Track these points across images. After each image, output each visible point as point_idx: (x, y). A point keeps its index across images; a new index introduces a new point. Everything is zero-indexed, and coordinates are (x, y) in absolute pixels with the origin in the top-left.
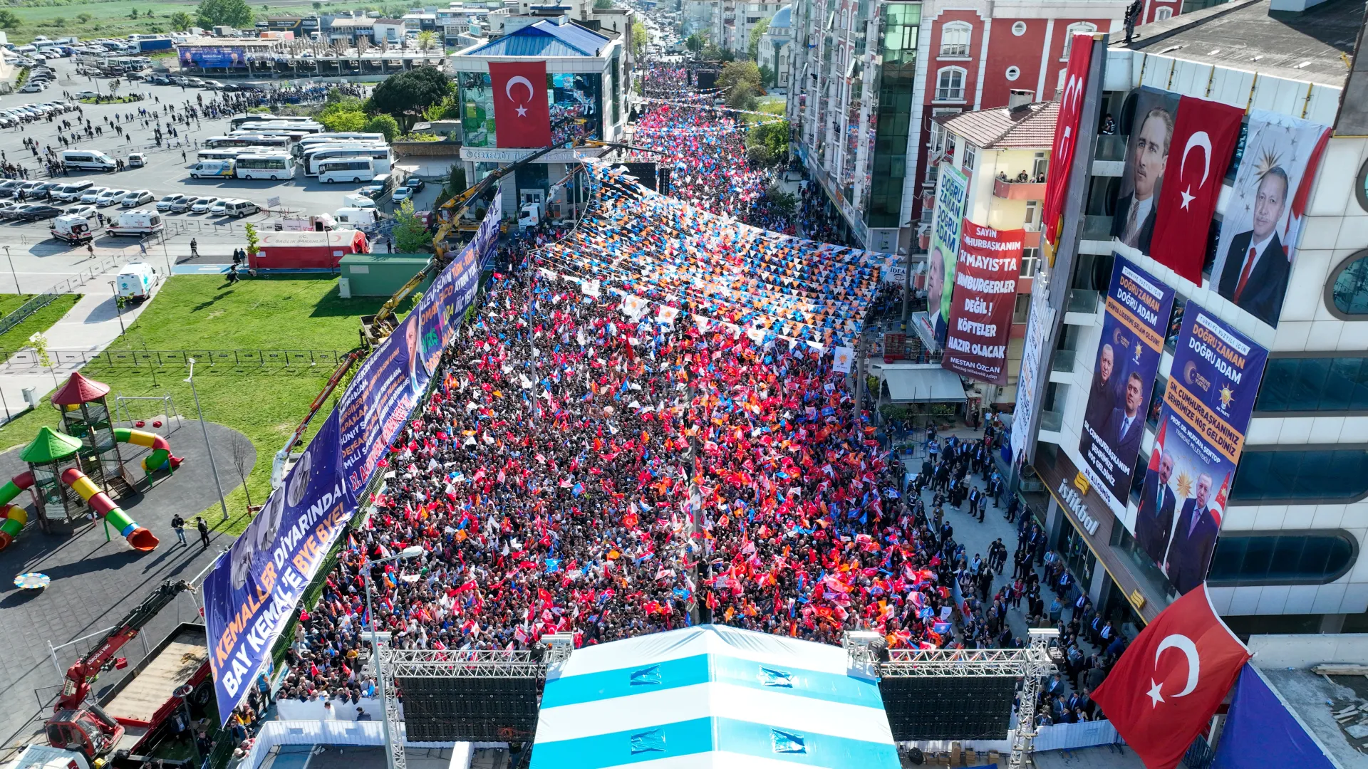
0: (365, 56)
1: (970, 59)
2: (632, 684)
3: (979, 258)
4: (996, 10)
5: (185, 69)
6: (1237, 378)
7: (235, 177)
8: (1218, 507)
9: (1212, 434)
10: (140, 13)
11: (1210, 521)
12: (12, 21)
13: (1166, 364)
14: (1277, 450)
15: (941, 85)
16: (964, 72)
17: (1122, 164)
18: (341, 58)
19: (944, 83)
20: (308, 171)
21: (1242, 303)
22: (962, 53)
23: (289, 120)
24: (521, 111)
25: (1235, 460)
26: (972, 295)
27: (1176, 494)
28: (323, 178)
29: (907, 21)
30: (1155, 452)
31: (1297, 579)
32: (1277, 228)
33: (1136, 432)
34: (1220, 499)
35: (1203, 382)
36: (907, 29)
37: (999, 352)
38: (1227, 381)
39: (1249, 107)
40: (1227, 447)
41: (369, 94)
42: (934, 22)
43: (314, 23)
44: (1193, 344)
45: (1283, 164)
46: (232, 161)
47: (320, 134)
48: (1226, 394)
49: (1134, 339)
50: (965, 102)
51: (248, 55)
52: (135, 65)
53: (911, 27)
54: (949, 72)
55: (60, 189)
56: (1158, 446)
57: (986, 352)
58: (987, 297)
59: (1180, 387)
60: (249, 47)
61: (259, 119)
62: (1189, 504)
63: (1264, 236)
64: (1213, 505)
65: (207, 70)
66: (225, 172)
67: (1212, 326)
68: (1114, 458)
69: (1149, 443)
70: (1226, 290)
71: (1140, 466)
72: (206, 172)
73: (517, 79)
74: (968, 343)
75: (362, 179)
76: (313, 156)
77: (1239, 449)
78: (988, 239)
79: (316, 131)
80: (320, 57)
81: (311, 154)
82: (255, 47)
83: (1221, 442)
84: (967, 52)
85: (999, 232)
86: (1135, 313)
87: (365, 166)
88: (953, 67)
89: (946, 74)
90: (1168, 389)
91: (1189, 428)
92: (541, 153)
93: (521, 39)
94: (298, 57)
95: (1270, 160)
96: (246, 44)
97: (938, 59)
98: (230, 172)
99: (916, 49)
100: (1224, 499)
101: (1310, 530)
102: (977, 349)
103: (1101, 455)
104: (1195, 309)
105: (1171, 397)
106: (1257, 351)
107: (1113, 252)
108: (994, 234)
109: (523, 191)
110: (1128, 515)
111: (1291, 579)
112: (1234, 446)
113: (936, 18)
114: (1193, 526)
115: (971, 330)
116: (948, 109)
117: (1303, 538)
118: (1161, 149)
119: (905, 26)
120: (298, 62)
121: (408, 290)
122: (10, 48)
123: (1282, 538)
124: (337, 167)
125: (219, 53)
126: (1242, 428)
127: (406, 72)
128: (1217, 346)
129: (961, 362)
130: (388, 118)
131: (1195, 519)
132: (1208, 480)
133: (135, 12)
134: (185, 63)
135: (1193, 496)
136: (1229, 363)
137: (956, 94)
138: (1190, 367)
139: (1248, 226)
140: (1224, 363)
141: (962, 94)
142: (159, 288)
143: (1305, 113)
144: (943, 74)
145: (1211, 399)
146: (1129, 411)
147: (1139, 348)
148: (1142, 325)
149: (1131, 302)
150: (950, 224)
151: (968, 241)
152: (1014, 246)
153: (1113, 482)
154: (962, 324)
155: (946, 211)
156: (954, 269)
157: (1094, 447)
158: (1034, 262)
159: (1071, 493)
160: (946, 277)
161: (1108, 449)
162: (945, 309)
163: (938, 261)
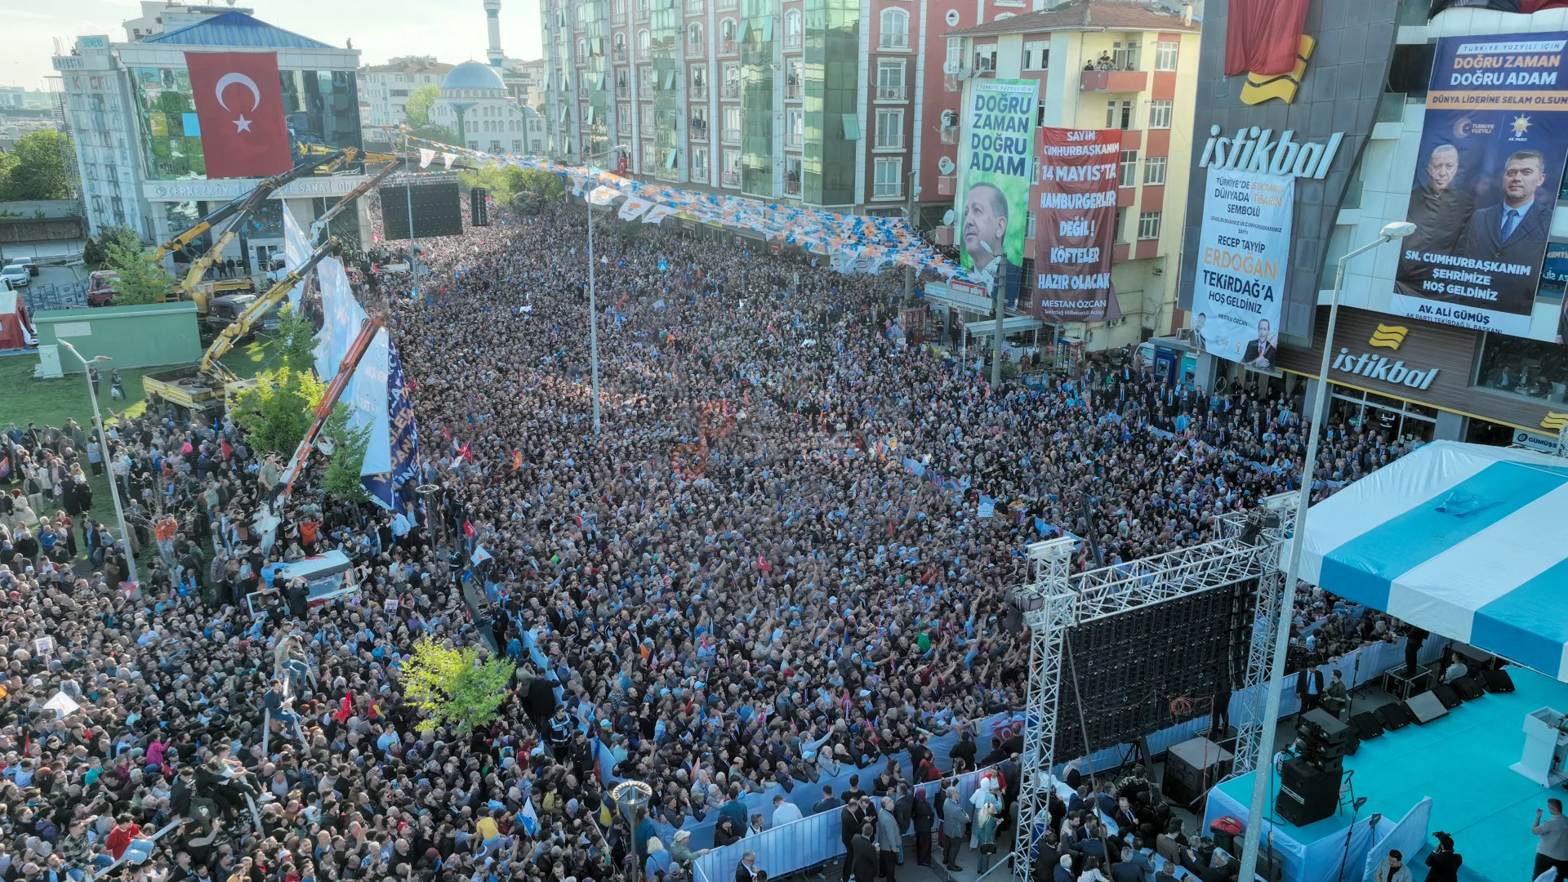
3: (1073, 168)
15: (885, 30)
16: (906, 14)
19: (887, 27)
24: (243, 124)
26: (1068, 215)
33: (1538, 219)
37: (1103, 281)
49: (1507, 118)
54: (891, 15)
57: (1089, 284)
58: (1088, 215)
68: (1492, 266)
73: (232, 78)
74: (1066, 277)
78: (1083, 144)
85: (1096, 135)
86: (1503, 86)
88: (896, 9)
102: (1077, 282)
103: (1456, 275)
108: (1092, 136)
109: (251, 242)
115: (1070, 259)
129: (1057, 303)
137: (900, 41)
141: (905, 40)
144: (886, 16)
146: (1517, 201)
147: (1523, 123)
148: (1518, 94)
149: (1488, 78)
150: (1009, 145)
151: (1054, 151)
152: (1112, 148)
153: (1493, 296)
154: (1059, 255)
155: (994, 134)
156: (1026, 196)
157: (1438, 273)
158: (1132, 167)
159: (1364, 359)
160: (1012, 210)
161: (1470, 263)
162: (1014, 250)
163: (985, 198)
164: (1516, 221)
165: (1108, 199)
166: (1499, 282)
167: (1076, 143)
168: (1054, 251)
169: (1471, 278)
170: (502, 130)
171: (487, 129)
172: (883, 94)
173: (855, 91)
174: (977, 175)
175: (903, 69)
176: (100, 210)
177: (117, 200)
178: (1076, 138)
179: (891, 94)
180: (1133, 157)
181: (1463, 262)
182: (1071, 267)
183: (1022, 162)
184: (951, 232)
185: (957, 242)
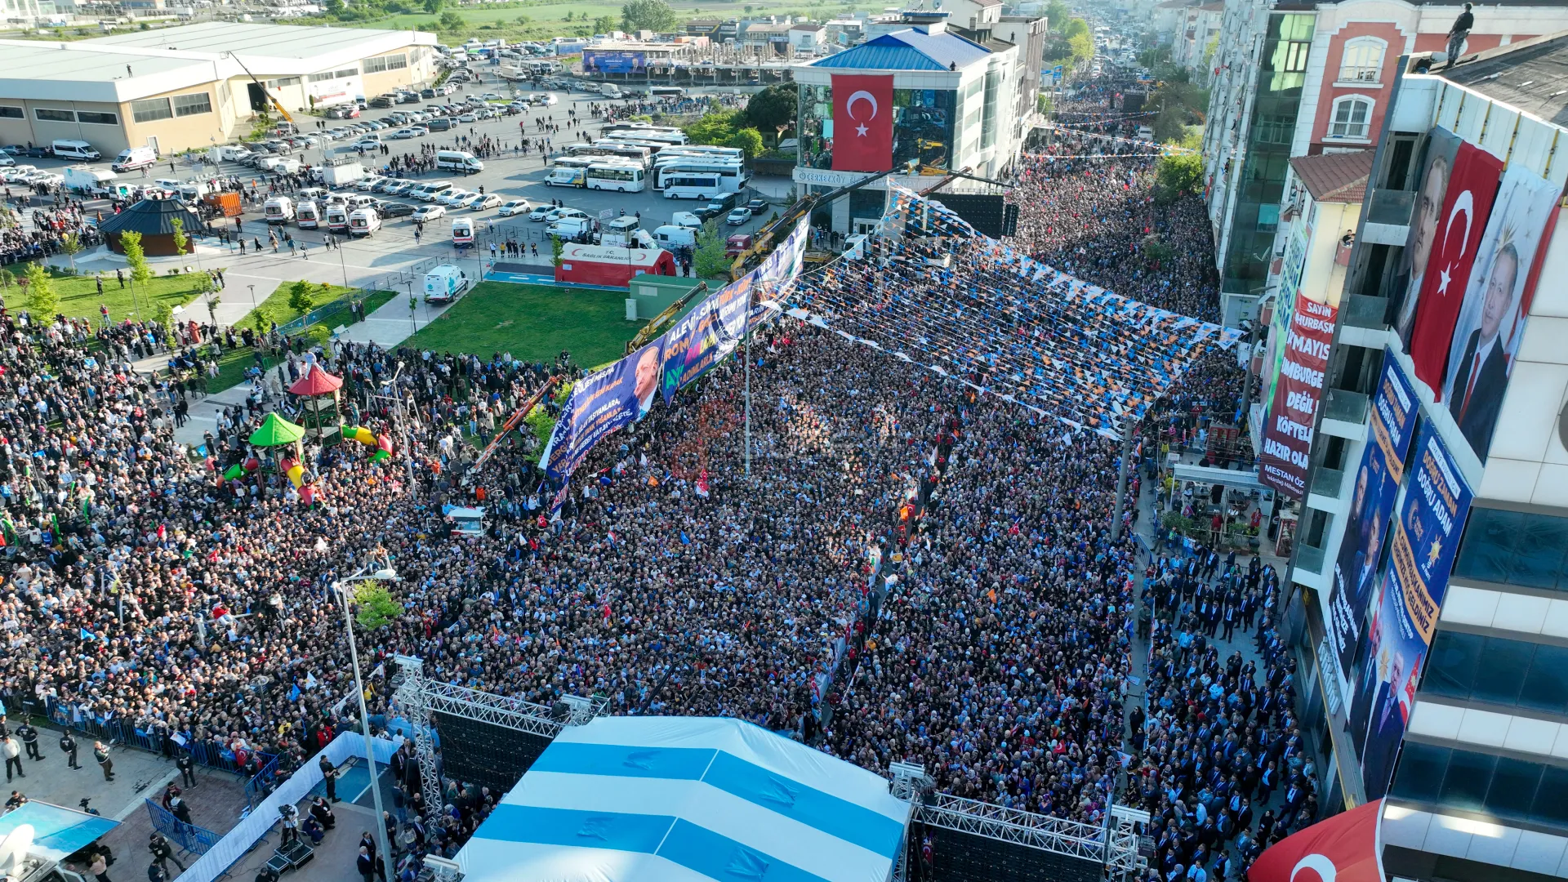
0: (766, 65)
1: (1381, 86)
2: (626, 764)
3: (1309, 341)
4: (1422, 23)
5: (587, 74)
6: (1448, 528)
7: (585, 186)
9: (1412, 600)
10: (575, 16)
11: (1398, 715)
12: (458, 23)
13: (1400, 502)
14: (1491, 635)
15: (1337, 119)
16: (1371, 102)
17: (1406, 229)
18: (742, 66)
19: (1342, 116)
20: (656, 186)
21: (1464, 427)
22: (1370, 78)
23: (657, 130)
24: (862, 130)
25: (1428, 638)
26: (1294, 386)
27: (1377, 672)
28: (668, 193)
29: (1294, 36)
30: (1376, 616)
31: (1530, 821)
32: (1501, 328)
33: (1369, 585)
35: (1419, 529)
36: (1295, 46)
38: (1440, 532)
39: (1508, 159)
40: (1421, 619)
41: (744, 104)
42: (1334, 38)
43: (732, 28)
44: (1421, 477)
45: (1517, 240)
46: (582, 169)
47: (682, 146)
48: (1435, 548)
49: (1383, 464)
50: (1369, 142)
51: (648, 60)
52: (544, 68)
53: (1300, 43)
54: (1349, 102)
55: (422, 188)
56: (1379, 609)
58: (1315, 392)
59: (1403, 531)
60: (651, 52)
61: (628, 128)
62: (1385, 689)
63: (1489, 337)
64: (1403, 697)
65: (608, 76)
66: (576, 181)
67: (1437, 455)
68: (1350, 616)
70: (1455, 407)
72: (558, 179)
73: (860, 94)
74: (1287, 448)
75: (706, 196)
76: (662, 170)
77: (1432, 626)
78: (1320, 317)
79: (679, 143)
80: (720, 65)
81: (661, 167)
82: (657, 52)
83: (1418, 612)
84: (1377, 76)
86: (1387, 428)
87: (710, 183)
88: (1355, 97)
89: (1345, 105)
90: (1396, 535)
91: (1400, 589)
92: (873, 179)
93: (874, 48)
94: (696, 64)
95: (1508, 233)
96: (648, 48)
97: (1335, 85)
98: (581, 181)
99: (1304, 71)
100: (1413, 689)
101: (1548, 757)
102: (1297, 459)
104: (1430, 430)
105: (1395, 546)
106: (1465, 495)
107: (1387, 345)
108: (1328, 312)
109: (856, 220)
111: (1523, 820)
112: (1428, 619)
113: (1337, 32)
114: (1384, 717)
115: (1292, 432)
116: (1344, 150)
117: (1540, 766)
118: (1437, 212)
119: (1291, 42)
120: (698, 70)
121: (665, 318)
122: (439, 49)
123: (1503, 759)
124: (683, 182)
125: (620, 58)
127: (783, 83)
128: (1438, 485)
129: (1279, 472)
130: (754, 133)
131: (1387, 710)
132: (1401, 660)
133: (570, 15)
134: (588, 68)
135: (1389, 679)
136: (1445, 508)
137: (1358, 130)
138: (1415, 508)
139: (1480, 323)
140: (1443, 508)
141: (1365, 130)
142: (466, 292)
143: (1547, 171)
144: (1342, 105)
145: (1422, 555)
146: (1368, 558)
147: (1384, 477)
151: (1299, 319)
154: (1283, 425)
155: (1287, 278)
161: (1346, 603)
162: (1271, 402)
164: (1363, 579)
167: (1314, 316)
168: (1279, 420)
173: (1282, 182)
178: (1315, 310)
182: (1291, 442)
183: (1288, 317)
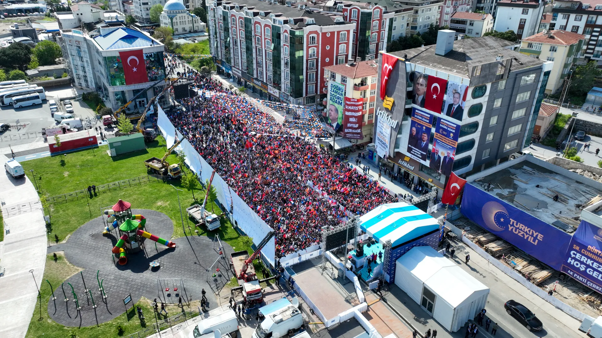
1: (317, 45)
3: (352, 107)
4: (322, 30)
6: (454, 131)
8: (453, 156)
9: (449, 143)
11: (451, 159)
13: (433, 130)
16: (316, 49)
21: (453, 117)
24: (135, 69)
25: (456, 147)
26: (352, 117)
27: (441, 156)
30: (433, 149)
31: (464, 167)
32: (459, 103)
33: (427, 145)
34: (453, 155)
35: (444, 133)
37: (359, 131)
38: (451, 132)
39: (448, 79)
40: (453, 144)
44: (441, 125)
45: (459, 91)
48: (452, 135)
49: (422, 126)
50: (317, 58)
56: (434, 147)
57: (356, 131)
58: (355, 117)
59: (438, 134)
62: (445, 158)
63: (456, 105)
64: (452, 156)
67: (445, 122)
68: (421, 151)
69: (431, 147)
70: (448, 114)
71: (429, 152)
73: (131, 58)
74: (351, 130)
77: (456, 145)
78: (354, 102)
83: (451, 144)
85: (357, 100)
86: (422, 120)
88: (313, 48)
90: (435, 135)
91: (442, 142)
95: (455, 90)
97: (309, 46)
99: (303, 43)
102: (354, 131)
103: (416, 151)
104: (440, 119)
105: (436, 137)
106: (458, 126)
108: (356, 100)
110: (427, 163)
114: (447, 161)
115: (352, 126)
116: (312, 60)
118: (425, 86)
123: (462, 159)
126: (457, 141)
128: (447, 126)
129: (349, 135)
131: (447, 160)
132: (449, 152)
135: (446, 155)
136: (451, 129)
138: (441, 130)
139: (452, 102)
141: (315, 55)
144: (310, 50)
145: (448, 136)
146: (424, 141)
147: (424, 128)
148: (424, 122)
149: (420, 118)
150: (338, 98)
151: (348, 103)
152: (361, 103)
153: (421, 157)
154: (349, 125)
155: (335, 94)
156: (342, 111)
157: (413, 150)
158: (366, 106)
159: (403, 162)
160: (339, 113)
161: (418, 150)
162: (340, 121)
163: (333, 108)
164: (424, 145)
165: (360, 113)
166: (422, 154)
167: (352, 101)
168: (348, 124)
169: (418, 153)
170: (186, 24)
171: (180, 24)
172: (310, 69)
173: (303, 69)
174: (331, 102)
175: (315, 62)
176: (79, 78)
177: (85, 76)
178: (353, 100)
179: (312, 69)
180: (366, 103)
181: (417, 149)
182: (352, 128)
183: (341, 103)
184: (326, 113)
185: (327, 116)
